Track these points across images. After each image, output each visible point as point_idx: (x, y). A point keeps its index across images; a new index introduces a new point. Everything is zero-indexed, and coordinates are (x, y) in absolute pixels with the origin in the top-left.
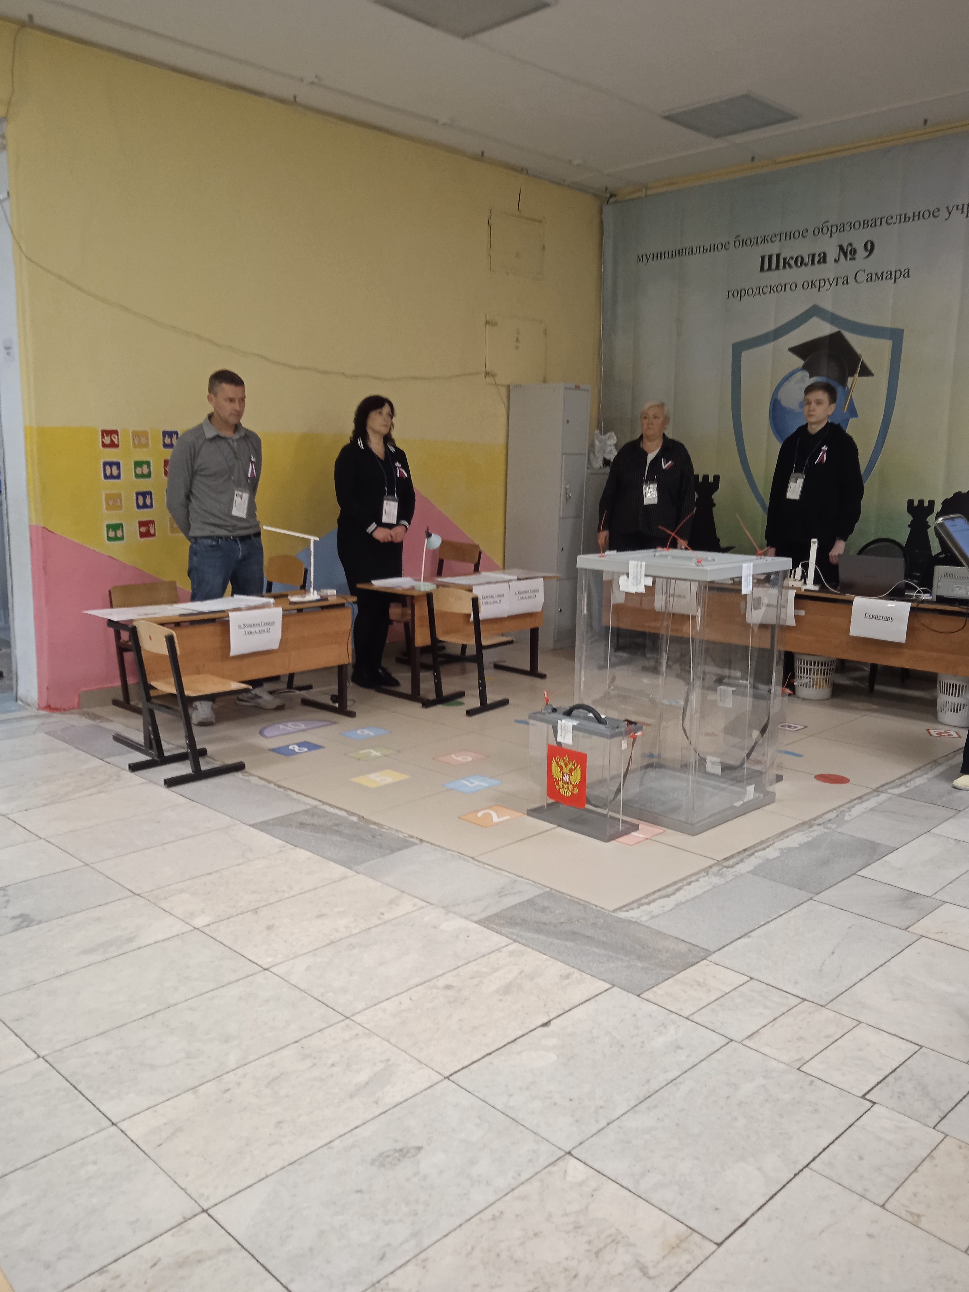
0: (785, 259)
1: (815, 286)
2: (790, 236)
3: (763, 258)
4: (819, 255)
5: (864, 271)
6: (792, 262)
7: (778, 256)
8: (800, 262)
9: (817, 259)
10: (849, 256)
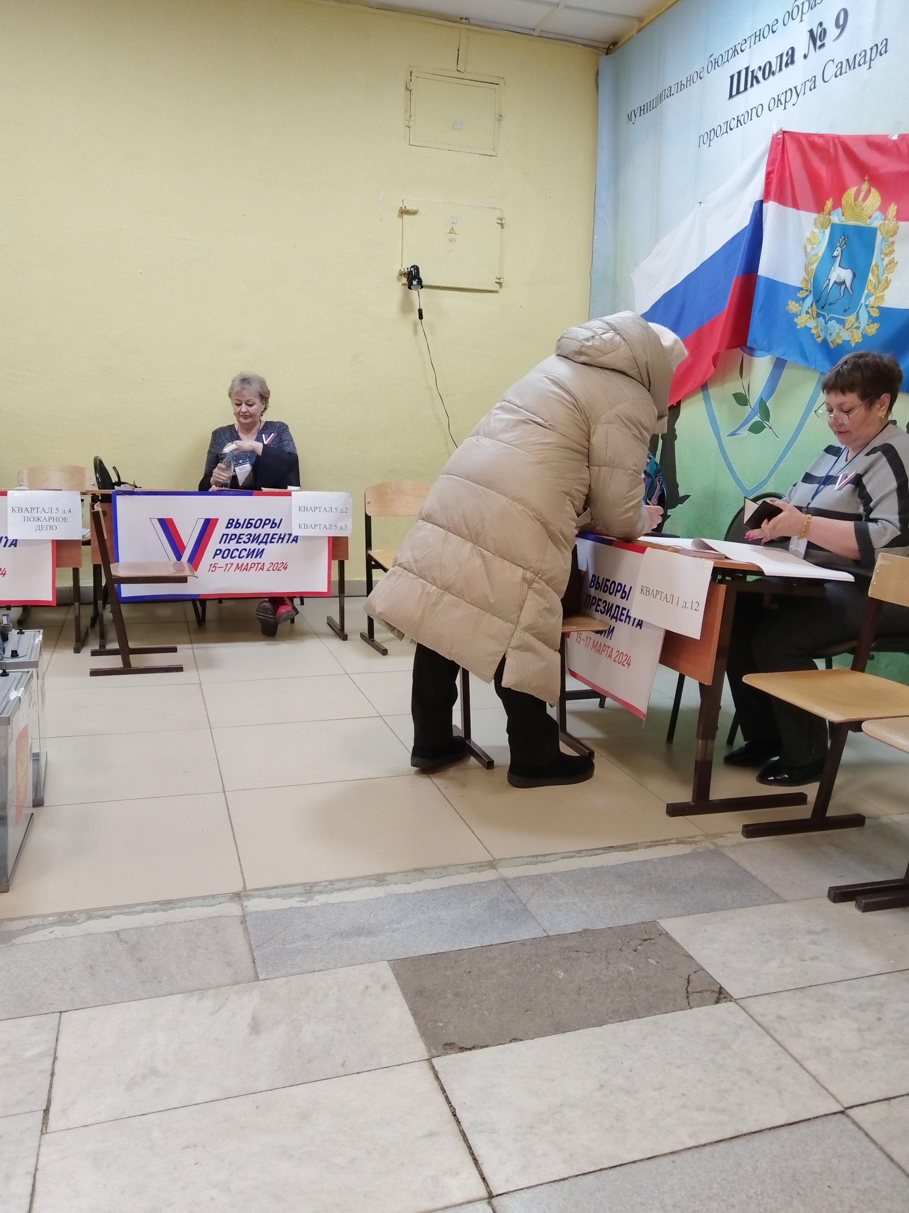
0: (753, 72)
1: (781, 104)
2: (759, 36)
3: (732, 77)
4: (787, 53)
5: (833, 61)
6: (759, 75)
7: (747, 69)
8: (768, 71)
9: (785, 59)
10: (819, 43)
